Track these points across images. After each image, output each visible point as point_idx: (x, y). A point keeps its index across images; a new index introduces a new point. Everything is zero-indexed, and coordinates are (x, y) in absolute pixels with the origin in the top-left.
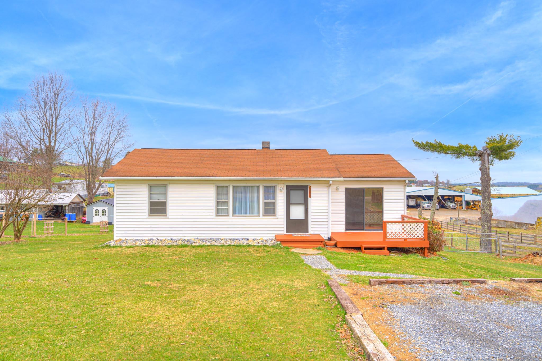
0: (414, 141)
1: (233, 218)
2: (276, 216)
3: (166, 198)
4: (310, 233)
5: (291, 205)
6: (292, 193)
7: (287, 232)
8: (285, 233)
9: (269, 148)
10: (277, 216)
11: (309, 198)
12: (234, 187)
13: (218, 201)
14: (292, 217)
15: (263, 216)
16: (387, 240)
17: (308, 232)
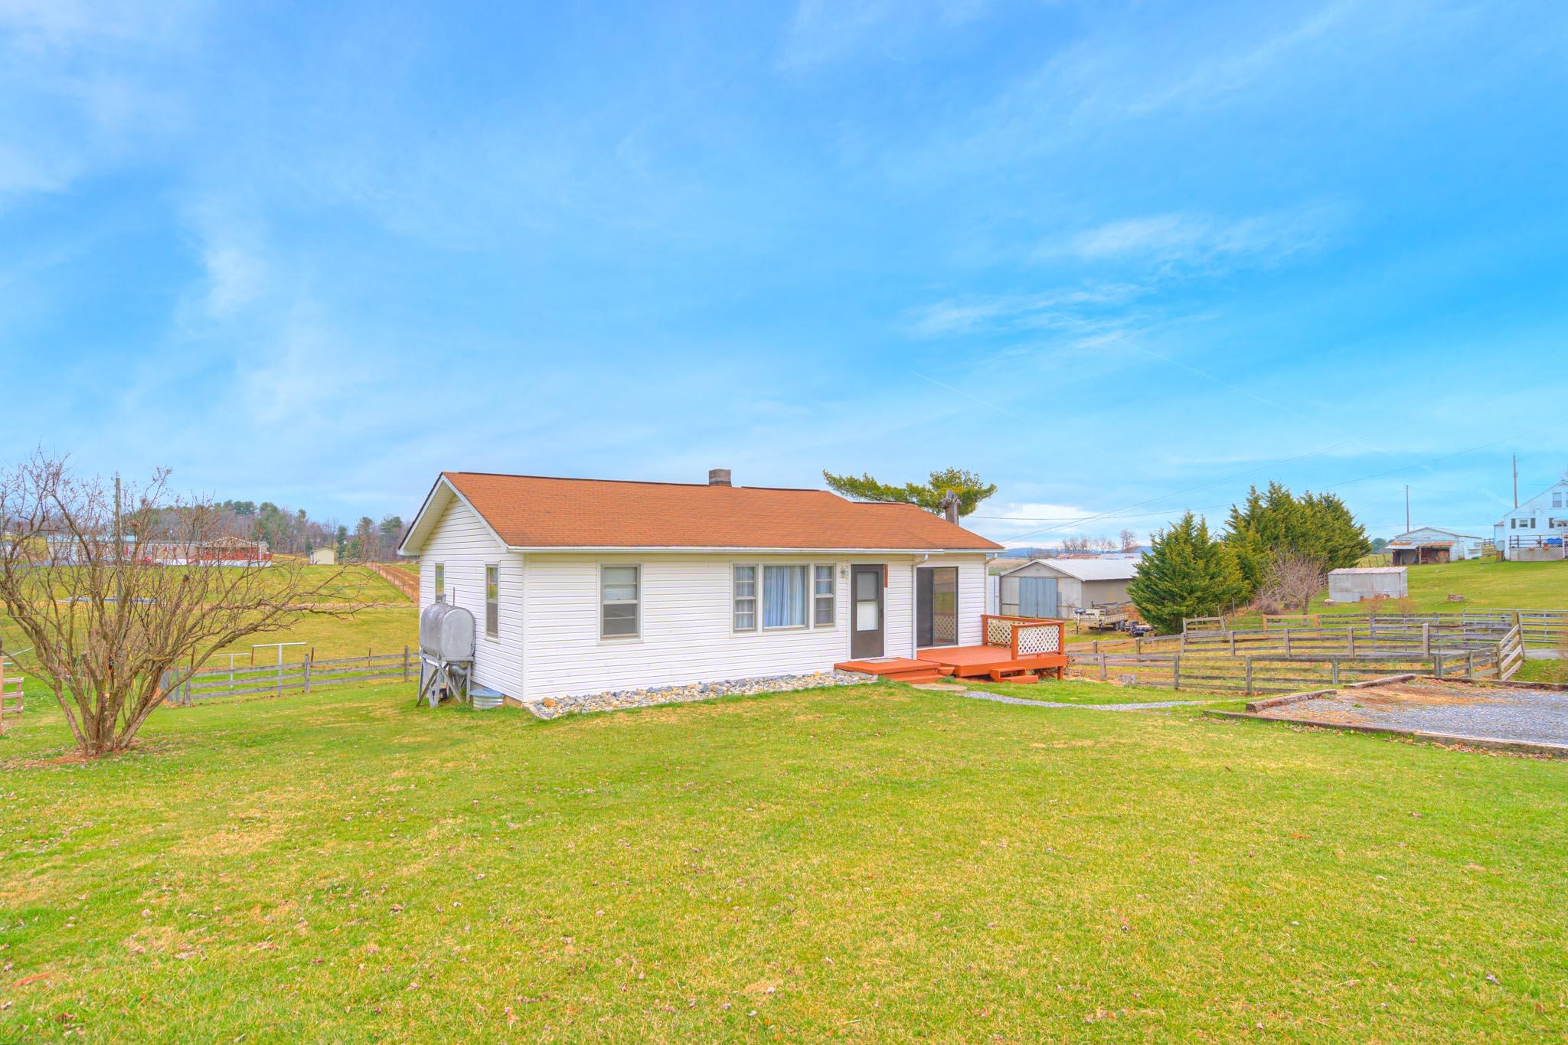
0: (826, 475)
1: (765, 634)
2: (833, 626)
3: (636, 596)
4: (885, 656)
5: (858, 604)
6: (860, 577)
7: (853, 657)
8: (850, 659)
9: (729, 483)
10: (837, 628)
11: (885, 589)
12: (766, 568)
13: (739, 598)
14: (860, 628)
15: (815, 627)
16: (1019, 658)
17: (883, 655)
